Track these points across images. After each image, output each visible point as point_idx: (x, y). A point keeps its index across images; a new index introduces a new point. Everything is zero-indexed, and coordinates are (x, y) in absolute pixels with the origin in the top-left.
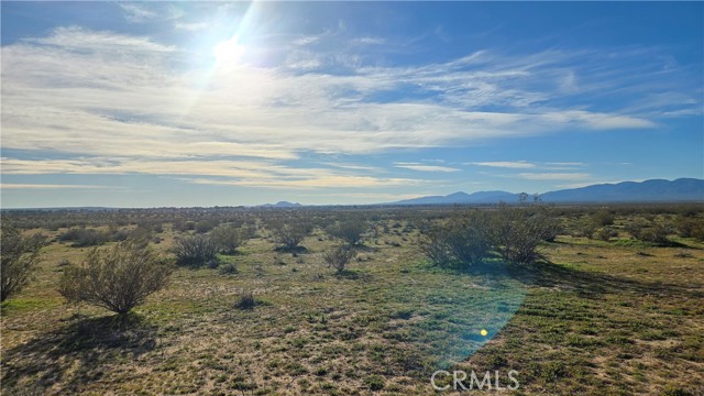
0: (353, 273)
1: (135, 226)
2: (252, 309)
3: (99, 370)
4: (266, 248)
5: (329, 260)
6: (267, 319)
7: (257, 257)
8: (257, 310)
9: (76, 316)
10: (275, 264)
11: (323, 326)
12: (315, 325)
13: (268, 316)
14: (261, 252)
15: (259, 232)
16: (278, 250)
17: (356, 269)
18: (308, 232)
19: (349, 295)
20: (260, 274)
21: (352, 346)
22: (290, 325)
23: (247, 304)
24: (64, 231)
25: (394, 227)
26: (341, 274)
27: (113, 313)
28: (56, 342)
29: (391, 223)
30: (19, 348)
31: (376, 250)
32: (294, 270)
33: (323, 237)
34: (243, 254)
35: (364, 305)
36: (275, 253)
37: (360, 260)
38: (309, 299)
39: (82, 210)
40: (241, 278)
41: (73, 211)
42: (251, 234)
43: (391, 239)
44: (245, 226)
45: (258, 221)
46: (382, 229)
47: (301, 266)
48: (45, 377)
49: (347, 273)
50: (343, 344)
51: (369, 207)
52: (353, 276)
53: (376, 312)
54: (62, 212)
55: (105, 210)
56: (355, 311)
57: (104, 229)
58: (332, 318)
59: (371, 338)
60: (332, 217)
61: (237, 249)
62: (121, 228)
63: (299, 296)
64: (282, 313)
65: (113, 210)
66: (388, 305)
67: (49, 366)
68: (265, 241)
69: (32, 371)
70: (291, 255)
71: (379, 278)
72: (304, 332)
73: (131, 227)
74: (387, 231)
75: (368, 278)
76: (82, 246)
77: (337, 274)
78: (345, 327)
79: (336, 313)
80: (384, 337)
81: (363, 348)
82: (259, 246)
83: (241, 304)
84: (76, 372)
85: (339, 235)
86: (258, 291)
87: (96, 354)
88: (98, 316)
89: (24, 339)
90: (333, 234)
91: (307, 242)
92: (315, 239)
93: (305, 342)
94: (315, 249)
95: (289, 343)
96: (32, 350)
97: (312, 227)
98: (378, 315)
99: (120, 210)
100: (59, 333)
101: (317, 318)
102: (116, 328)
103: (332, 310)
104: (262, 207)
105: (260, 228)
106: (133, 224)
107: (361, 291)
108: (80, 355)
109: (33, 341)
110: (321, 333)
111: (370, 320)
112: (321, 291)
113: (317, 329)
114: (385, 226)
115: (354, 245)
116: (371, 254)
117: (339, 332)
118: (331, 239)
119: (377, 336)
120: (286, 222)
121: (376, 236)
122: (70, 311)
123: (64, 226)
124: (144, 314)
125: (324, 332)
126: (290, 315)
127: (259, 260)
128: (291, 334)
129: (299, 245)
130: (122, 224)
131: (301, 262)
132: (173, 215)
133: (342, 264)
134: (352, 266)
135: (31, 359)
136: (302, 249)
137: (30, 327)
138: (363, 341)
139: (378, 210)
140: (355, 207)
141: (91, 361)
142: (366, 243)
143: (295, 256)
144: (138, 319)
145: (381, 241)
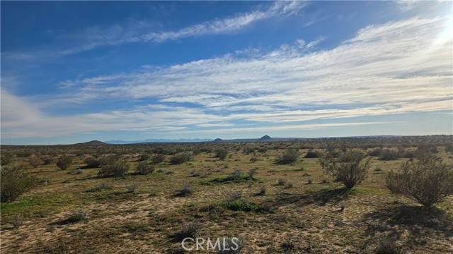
1: (416, 148)
3: (423, 239)
9: (396, 203)
24: (372, 150)
27: (420, 205)
28: (390, 216)
30: (369, 215)
39: (379, 137)
41: (374, 138)
48: (390, 235)
54: (367, 139)
55: (393, 137)
57: (395, 149)
62: (406, 149)
65: (398, 137)
67: (391, 229)
69: (382, 230)
73: (413, 149)
76: (382, 160)
84: (408, 237)
87: (417, 229)
88: (410, 205)
89: (370, 210)
96: (377, 218)
99: (403, 137)
100: (389, 210)
102: (427, 215)
106: (414, 146)
108: (407, 226)
109: (375, 213)
122: (391, 199)
123: (370, 147)
124: (444, 209)
130: (406, 146)
132: (444, 141)
135: (377, 222)
137: (371, 204)
141: (416, 232)
144: (440, 212)
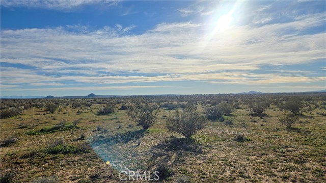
0: (297, 129)
1: (187, 102)
2: (243, 142)
3: (183, 158)
4: (246, 114)
5: (282, 121)
6: (251, 147)
7: (242, 118)
8: (245, 143)
9: (172, 137)
10: (251, 121)
11: (282, 154)
12: (278, 153)
13: (252, 146)
14: (243, 115)
15: (240, 106)
16: (252, 115)
17: (299, 127)
18: (267, 106)
19: (297, 141)
20: (244, 126)
21: (301, 167)
22: (264, 152)
23: (240, 139)
24: (162, 103)
25: (322, 104)
26: (289, 129)
27: (184, 137)
28: (167, 146)
29: (319, 103)
30: (155, 146)
31: (311, 117)
32: (262, 125)
33: (276, 109)
34: (234, 116)
35: (306, 146)
36: (251, 116)
37: (301, 122)
38: (272, 140)
39: (167, 95)
40: (235, 127)
41: (164, 96)
42: (237, 107)
43: (320, 112)
44: (233, 103)
45: (240, 100)
46: (314, 106)
47: (265, 123)
48: (165, 158)
49: (294, 129)
50: (296, 165)
51: (304, 93)
52: (298, 130)
53: (315, 151)
54: (161, 96)
55: (175, 95)
56: (301, 149)
57: (176, 103)
58: (287, 151)
59: (313, 164)
60: (280, 99)
61: (231, 113)
62: (182, 103)
63: (267, 138)
64: (259, 146)
65: (178, 95)
66: (322, 148)
67: (166, 154)
68: (244, 110)
69: (161, 155)
70: (259, 118)
71: (315, 133)
72: (272, 156)
73: (185, 103)
74: (317, 107)
75: (308, 132)
76: (169, 109)
77: (287, 129)
78: (296, 156)
79: (289, 149)
80: (322, 165)
81: (309, 169)
82: (242, 113)
83: (237, 139)
84: (175, 158)
85: (286, 108)
86: (245, 134)
87: (181, 152)
88: (179, 137)
89: (156, 143)
90: (282, 108)
91: (267, 112)
92: (272, 110)
93: (274, 161)
94: (272, 115)
95: (264, 160)
96: (159, 148)
97: (269, 104)
98: (317, 153)
99: (181, 95)
100: (167, 142)
101: (278, 150)
102: (187, 143)
103: (286, 147)
104: (241, 94)
105: (241, 104)
106: (186, 101)
107: (304, 139)
108: (176, 152)
109: (159, 145)
110: (282, 158)
111: (311, 155)
112: (279, 137)
113: (279, 155)
114: (315, 104)
115: (295, 114)
116: (308, 119)
117: (293, 159)
118: (281, 111)
119: (317, 164)
120: (254, 101)
121: (310, 109)
122: (170, 135)
123: (162, 102)
124: (196, 138)
125: (284, 158)
126: (263, 147)
127: (242, 119)
128: (265, 156)
129: (263, 113)
130: (182, 101)
131: (265, 121)
132: (201, 97)
133: (290, 124)
134: (296, 125)
135: (159, 151)
136: (265, 115)
137: (157, 139)
138: (308, 165)
139: (311, 95)
140: (294, 93)
141: (180, 155)
142: (304, 113)
143: (261, 118)
144: (194, 140)
145: (314, 113)
